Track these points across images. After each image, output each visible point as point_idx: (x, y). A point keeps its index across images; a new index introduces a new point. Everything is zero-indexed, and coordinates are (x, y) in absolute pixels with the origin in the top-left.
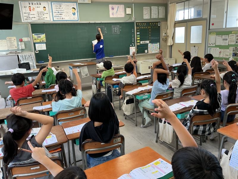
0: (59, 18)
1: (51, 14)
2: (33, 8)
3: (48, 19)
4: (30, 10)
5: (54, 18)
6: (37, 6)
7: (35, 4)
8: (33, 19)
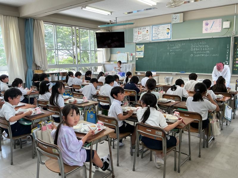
0: (156, 38)
1: (151, 35)
2: (141, 32)
3: (149, 39)
4: (139, 34)
5: (153, 38)
6: (143, 30)
7: (142, 29)
8: (140, 40)
